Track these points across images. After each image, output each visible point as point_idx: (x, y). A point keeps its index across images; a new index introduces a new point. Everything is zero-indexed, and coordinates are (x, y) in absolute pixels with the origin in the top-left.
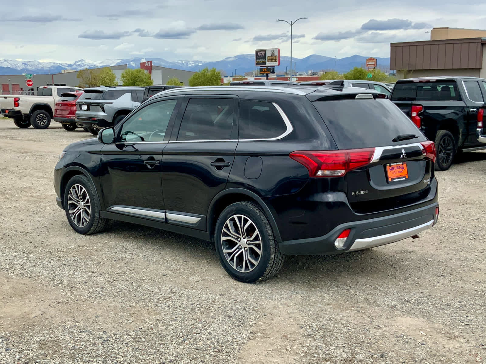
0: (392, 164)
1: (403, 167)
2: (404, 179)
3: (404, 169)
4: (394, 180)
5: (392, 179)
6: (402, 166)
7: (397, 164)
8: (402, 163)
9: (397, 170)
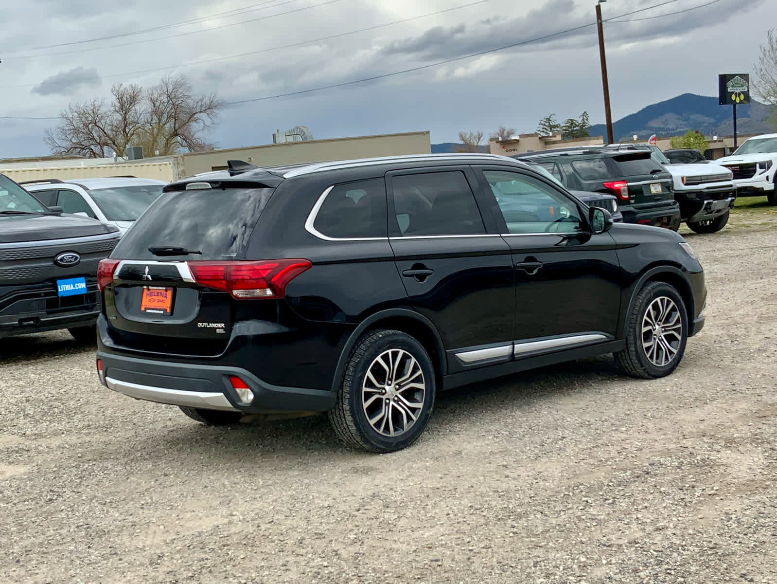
0: (150, 288)
1: (166, 294)
2: (162, 312)
3: (166, 297)
4: (148, 311)
5: (146, 309)
6: (165, 292)
7: (158, 288)
8: (164, 288)
9: (156, 298)
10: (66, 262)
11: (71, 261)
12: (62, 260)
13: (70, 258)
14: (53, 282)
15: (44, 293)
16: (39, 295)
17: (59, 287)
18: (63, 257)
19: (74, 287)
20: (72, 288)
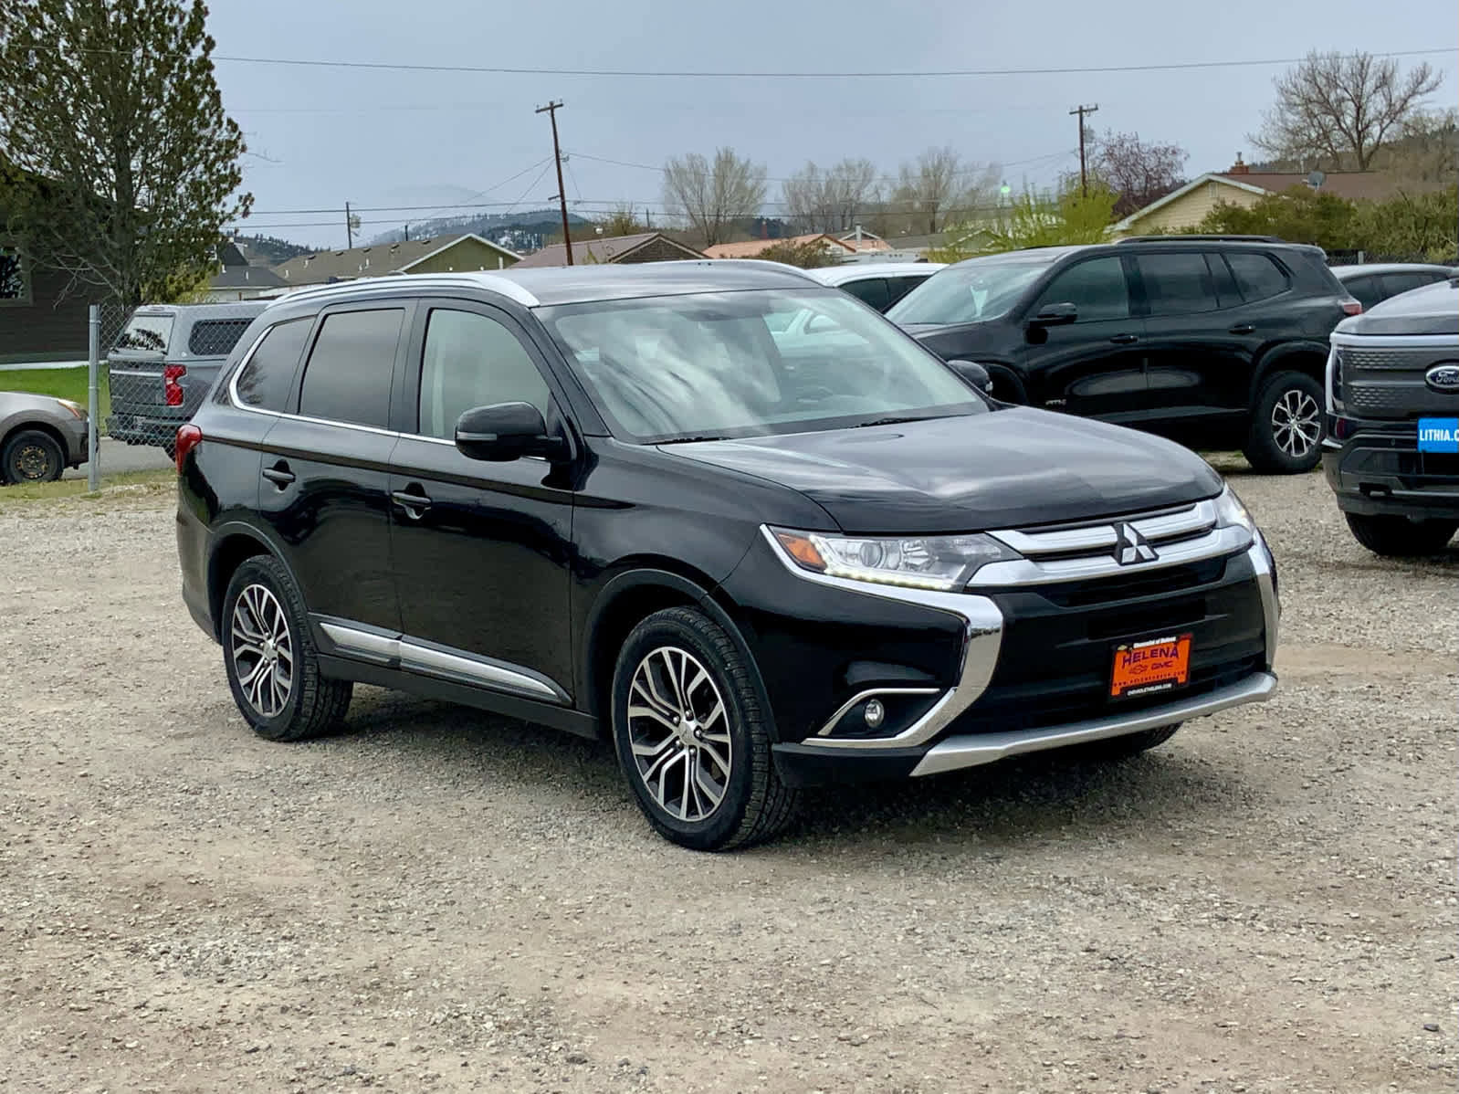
10: (1442, 383)
11: (1452, 383)
12: (1434, 377)
13: (1449, 375)
14: (1411, 419)
15: (1397, 440)
16: (1386, 443)
17: (1421, 432)
18: (1437, 373)
19: (1452, 436)
20: (1447, 437)
